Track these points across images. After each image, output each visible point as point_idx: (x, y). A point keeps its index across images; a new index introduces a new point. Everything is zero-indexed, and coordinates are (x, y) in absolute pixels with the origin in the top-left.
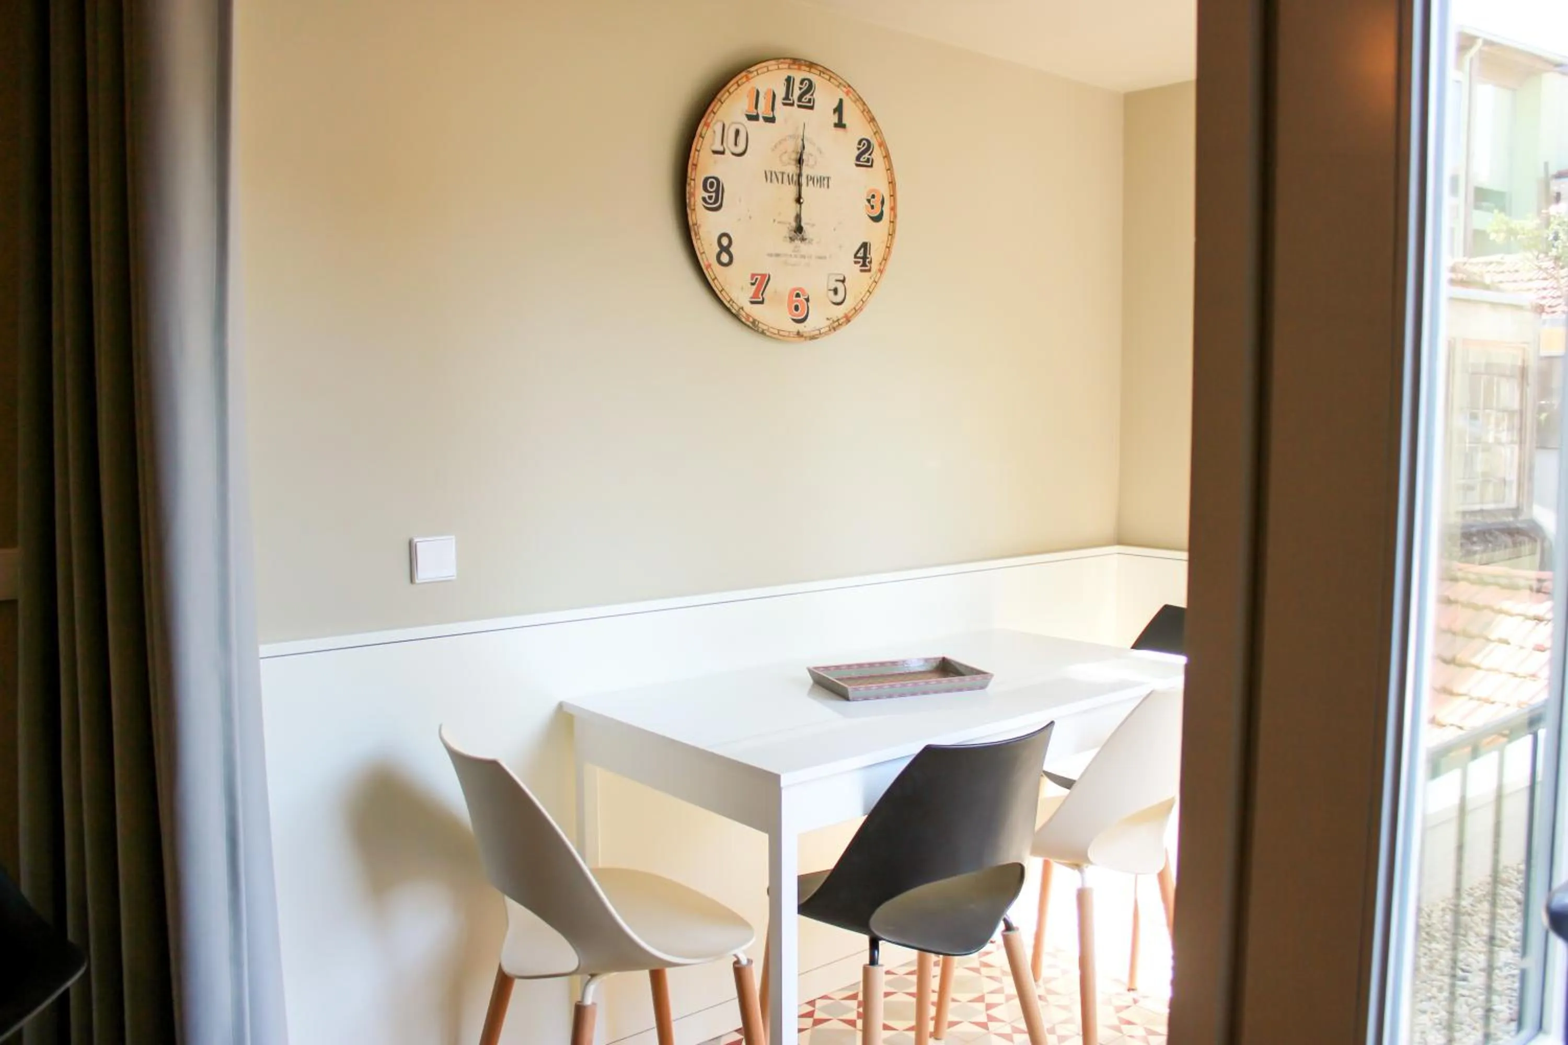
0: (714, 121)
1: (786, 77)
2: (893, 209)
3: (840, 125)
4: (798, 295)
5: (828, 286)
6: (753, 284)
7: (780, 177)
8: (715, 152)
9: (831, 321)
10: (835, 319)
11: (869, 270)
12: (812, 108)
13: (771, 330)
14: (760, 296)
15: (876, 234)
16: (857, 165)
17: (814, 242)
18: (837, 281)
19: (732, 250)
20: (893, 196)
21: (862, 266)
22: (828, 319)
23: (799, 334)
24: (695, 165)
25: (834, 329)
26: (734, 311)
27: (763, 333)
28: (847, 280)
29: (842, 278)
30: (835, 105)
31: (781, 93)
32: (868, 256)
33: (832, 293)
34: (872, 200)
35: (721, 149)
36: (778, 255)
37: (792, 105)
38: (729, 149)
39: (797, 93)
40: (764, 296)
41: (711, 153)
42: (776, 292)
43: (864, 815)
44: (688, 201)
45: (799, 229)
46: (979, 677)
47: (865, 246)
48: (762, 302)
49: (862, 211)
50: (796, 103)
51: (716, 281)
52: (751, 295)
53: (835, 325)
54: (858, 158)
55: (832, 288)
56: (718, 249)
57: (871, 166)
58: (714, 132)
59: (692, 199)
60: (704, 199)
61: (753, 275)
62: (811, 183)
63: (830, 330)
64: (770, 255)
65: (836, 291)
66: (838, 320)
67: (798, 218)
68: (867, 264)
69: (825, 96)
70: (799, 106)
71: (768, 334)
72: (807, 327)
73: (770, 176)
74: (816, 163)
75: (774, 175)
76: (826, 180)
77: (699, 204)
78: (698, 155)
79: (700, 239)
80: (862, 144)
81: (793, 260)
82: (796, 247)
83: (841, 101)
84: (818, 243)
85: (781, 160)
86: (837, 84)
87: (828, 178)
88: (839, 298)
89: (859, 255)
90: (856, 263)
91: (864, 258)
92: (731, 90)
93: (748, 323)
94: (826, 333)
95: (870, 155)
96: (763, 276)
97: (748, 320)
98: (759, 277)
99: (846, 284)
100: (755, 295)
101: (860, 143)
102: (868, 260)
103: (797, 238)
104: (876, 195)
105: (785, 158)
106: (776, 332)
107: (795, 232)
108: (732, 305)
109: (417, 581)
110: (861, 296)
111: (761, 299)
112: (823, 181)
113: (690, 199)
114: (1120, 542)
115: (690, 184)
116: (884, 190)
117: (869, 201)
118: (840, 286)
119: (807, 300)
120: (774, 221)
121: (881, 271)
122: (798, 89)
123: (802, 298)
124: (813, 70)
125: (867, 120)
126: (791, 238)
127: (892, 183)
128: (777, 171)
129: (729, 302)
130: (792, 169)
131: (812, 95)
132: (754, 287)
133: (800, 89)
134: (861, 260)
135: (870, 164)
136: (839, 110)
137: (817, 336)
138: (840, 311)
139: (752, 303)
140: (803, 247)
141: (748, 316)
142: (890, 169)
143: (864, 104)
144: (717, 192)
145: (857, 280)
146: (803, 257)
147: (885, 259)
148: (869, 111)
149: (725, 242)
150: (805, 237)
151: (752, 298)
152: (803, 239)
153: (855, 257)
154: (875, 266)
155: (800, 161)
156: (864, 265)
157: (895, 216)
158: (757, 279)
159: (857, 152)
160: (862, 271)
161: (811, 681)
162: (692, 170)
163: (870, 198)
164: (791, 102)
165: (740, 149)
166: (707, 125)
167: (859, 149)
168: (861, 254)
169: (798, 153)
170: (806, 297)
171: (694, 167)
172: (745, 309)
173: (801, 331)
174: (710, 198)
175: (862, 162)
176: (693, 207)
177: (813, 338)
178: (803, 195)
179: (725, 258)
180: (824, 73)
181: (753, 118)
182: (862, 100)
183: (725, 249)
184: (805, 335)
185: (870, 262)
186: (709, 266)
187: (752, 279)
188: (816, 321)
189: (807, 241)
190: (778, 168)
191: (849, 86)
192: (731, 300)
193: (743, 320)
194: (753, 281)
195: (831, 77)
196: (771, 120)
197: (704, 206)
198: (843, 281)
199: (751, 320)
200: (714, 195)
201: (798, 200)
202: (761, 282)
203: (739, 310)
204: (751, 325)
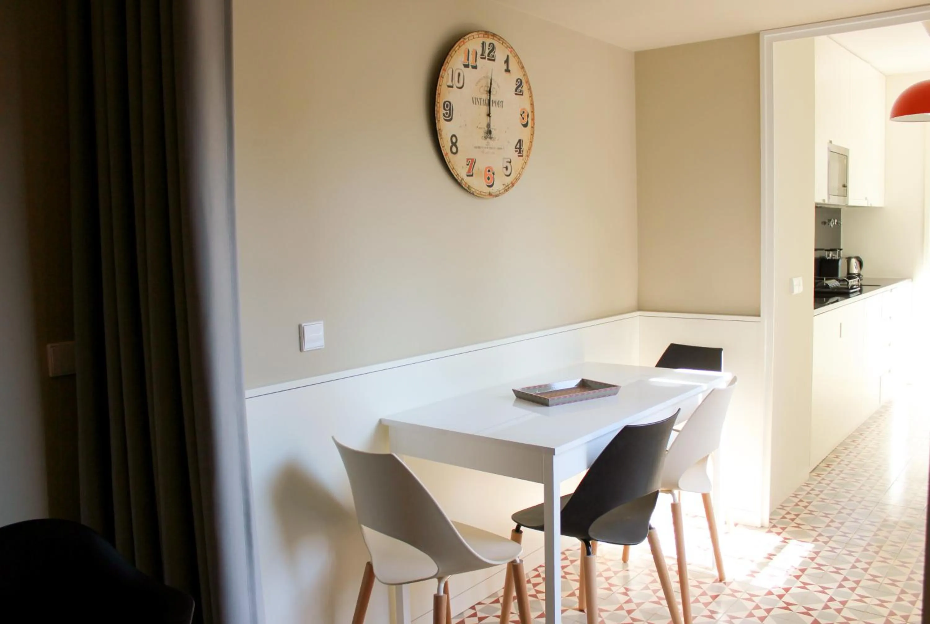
0: (448, 68)
1: (482, 42)
2: (533, 119)
3: (507, 71)
4: (489, 171)
5: (503, 165)
6: (468, 165)
7: (480, 101)
8: (449, 86)
9: (505, 186)
10: (507, 185)
11: (522, 156)
12: (494, 60)
13: (477, 192)
14: (471, 172)
15: (524, 134)
16: (516, 94)
17: (496, 139)
18: (507, 162)
19: (458, 144)
20: (533, 112)
21: (518, 153)
22: (504, 185)
23: (490, 194)
24: (439, 94)
25: (507, 190)
26: (459, 181)
27: (473, 194)
28: (512, 161)
29: (509, 161)
30: (505, 59)
31: (479, 52)
32: (521, 147)
33: (505, 169)
34: (523, 114)
35: (451, 85)
36: (479, 147)
37: (485, 58)
38: (455, 84)
39: (487, 51)
40: (473, 171)
41: (447, 87)
42: (479, 169)
43: (587, 469)
44: (436, 115)
45: (489, 132)
46: (613, 388)
47: (520, 141)
48: (472, 176)
49: (517, 121)
50: (487, 57)
51: (450, 163)
52: (467, 171)
53: (507, 188)
54: (516, 91)
55: (505, 166)
56: (451, 144)
57: (522, 95)
58: (448, 74)
59: (438, 115)
60: (444, 114)
61: (468, 159)
62: (494, 104)
63: (504, 191)
64: (476, 147)
65: (507, 168)
66: (508, 185)
67: (489, 125)
68: (521, 152)
69: (500, 54)
70: (489, 59)
71: (475, 194)
72: (494, 190)
73: (475, 101)
74: (496, 92)
75: (476, 99)
76: (501, 103)
77: (442, 117)
78: (441, 89)
79: (442, 138)
80: (518, 82)
81: (487, 150)
82: (488, 142)
83: (508, 56)
84: (498, 140)
85: (480, 91)
86: (506, 46)
87: (502, 102)
88: (508, 173)
89: (517, 147)
90: (516, 151)
91: (520, 148)
92: (456, 50)
93: (466, 188)
94: (503, 193)
95: (522, 88)
96: (472, 160)
97: (465, 186)
98: (470, 160)
99: (511, 163)
100: (469, 172)
101: (517, 81)
102: (521, 150)
103: (488, 138)
104: (524, 111)
105: (482, 90)
106: (479, 193)
107: (487, 133)
108: (458, 178)
109: (305, 350)
110: (519, 171)
111: (471, 174)
112: (500, 103)
113: (437, 114)
114: (639, 309)
115: (437, 106)
116: (528, 109)
117: (521, 115)
118: (508, 165)
119: (493, 174)
120: (477, 127)
121: (528, 156)
122: (488, 49)
123: (491, 173)
124: (495, 38)
125: (520, 67)
126: (485, 137)
127: (532, 104)
128: (478, 98)
129: (457, 176)
130: (485, 97)
131: (494, 53)
132: (468, 166)
133: (489, 49)
134: (518, 150)
135: (521, 93)
136: (507, 62)
137: (498, 195)
138: (508, 180)
139: (468, 176)
140: (491, 143)
141: (466, 183)
142: (531, 96)
143: (519, 58)
144: (450, 110)
145: (517, 162)
146: (491, 148)
147: (530, 149)
148: (521, 63)
149: (454, 140)
150: (492, 136)
151: (467, 173)
152: (491, 138)
153: (516, 148)
154: (525, 153)
155: (490, 92)
156: (520, 153)
157: (534, 124)
158: (469, 162)
159: (516, 87)
160: (519, 156)
161: (515, 397)
162: (438, 97)
163: (522, 113)
164: (484, 57)
165: (460, 85)
166: (445, 70)
167: (516, 84)
168: (518, 147)
169: (488, 87)
170: (493, 172)
171: (439, 95)
172: (464, 180)
173: (491, 192)
174: (447, 113)
175: (518, 92)
176: (438, 119)
177: (497, 196)
178: (491, 112)
179: (454, 150)
180: (500, 40)
181: (466, 66)
182: (518, 56)
183: (454, 144)
184: (493, 194)
185: (523, 151)
186: (447, 154)
187: (467, 162)
188: (498, 187)
189: (493, 139)
190: (479, 96)
191: (512, 48)
192: (457, 174)
193: (464, 186)
194: (468, 163)
195: (503, 42)
196: (475, 67)
197: (443, 118)
198: (510, 162)
199: (467, 186)
200: (448, 112)
201: (489, 115)
202: (471, 163)
203: (461, 181)
204: (467, 189)
